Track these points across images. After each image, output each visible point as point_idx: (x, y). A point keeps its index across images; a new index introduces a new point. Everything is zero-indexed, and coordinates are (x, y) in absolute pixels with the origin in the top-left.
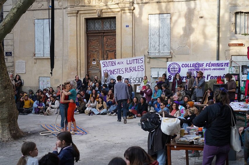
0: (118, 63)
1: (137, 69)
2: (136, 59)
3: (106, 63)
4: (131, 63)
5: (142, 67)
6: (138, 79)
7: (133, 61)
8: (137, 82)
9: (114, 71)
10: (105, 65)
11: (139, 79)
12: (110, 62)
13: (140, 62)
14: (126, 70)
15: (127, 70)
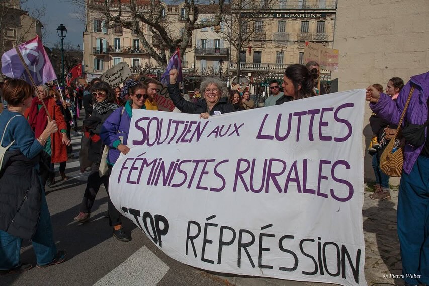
0: (217, 132)
1: (312, 184)
2: (313, 112)
3: (154, 123)
4: (282, 134)
5: (340, 171)
6: (312, 249)
7: (295, 119)
8: (307, 264)
9: (175, 166)
10: (146, 135)
11: (321, 248)
12: (177, 123)
13: (336, 130)
14: (239, 173)
15: (247, 176)
